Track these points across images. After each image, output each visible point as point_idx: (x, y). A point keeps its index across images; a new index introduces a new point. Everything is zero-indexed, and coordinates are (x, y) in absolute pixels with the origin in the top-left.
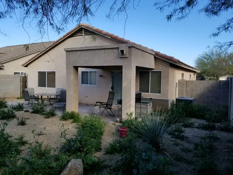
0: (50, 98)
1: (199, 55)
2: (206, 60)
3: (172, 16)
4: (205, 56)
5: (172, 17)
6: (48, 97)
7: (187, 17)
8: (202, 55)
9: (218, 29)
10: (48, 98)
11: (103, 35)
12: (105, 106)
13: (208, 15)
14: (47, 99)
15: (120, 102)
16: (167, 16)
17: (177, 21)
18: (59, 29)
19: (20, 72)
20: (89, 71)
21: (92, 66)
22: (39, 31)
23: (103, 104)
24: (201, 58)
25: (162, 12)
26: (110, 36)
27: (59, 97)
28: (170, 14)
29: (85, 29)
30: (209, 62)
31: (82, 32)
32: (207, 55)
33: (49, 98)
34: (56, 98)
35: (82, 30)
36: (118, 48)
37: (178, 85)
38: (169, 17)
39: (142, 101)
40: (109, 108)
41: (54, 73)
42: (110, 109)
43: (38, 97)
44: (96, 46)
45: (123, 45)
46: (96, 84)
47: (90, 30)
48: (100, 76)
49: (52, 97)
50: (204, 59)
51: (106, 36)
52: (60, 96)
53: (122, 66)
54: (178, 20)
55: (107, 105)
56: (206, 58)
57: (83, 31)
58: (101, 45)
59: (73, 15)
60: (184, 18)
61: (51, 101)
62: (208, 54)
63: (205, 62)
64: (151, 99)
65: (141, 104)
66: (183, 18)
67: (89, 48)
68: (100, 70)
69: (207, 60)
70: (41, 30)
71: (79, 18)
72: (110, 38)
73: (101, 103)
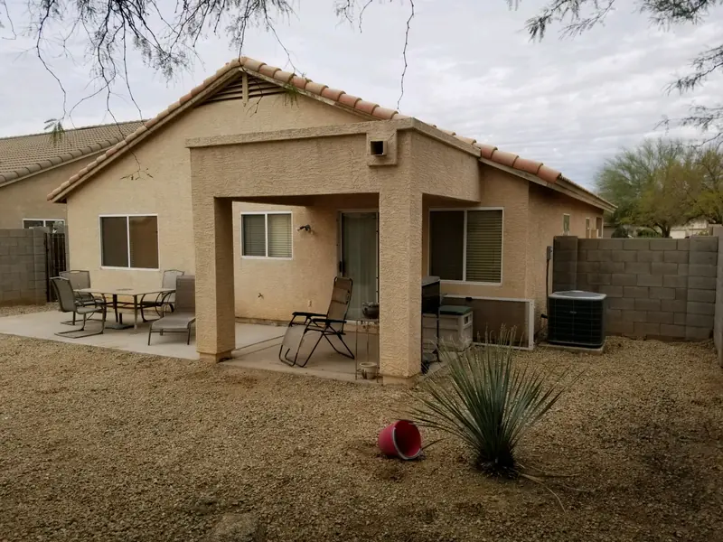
0: (142, 303)
1: (607, 160)
2: (628, 175)
3: (547, 20)
4: (625, 160)
5: (547, 25)
6: (135, 297)
7: (601, 22)
8: (616, 160)
9: (697, 65)
10: (136, 303)
11: (309, 95)
12: (323, 325)
13: (659, 20)
14: (133, 306)
15: (373, 313)
16: (530, 21)
17: (567, 35)
18: (166, 60)
19: (44, 220)
20: (266, 213)
21: (278, 194)
22: (98, 71)
23: (315, 321)
24: (614, 169)
25: (514, 7)
26: (332, 99)
27: (171, 299)
28: (542, 15)
29: (250, 78)
30: (639, 181)
31: (241, 87)
32: (631, 158)
33: (139, 302)
34: (162, 303)
35: (241, 81)
36: (365, 134)
37: (552, 253)
38: (539, 26)
39: (442, 309)
40: (335, 333)
41: (151, 221)
42: (340, 334)
43: (104, 298)
44: (290, 131)
45: (382, 124)
46: (289, 256)
47: (267, 79)
48: (301, 228)
49: (148, 299)
50: (623, 169)
51: (320, 99)
52: (173, 294)
53: (376, 196)
54: (570, 31)
55: (328, 322)
56: (628, 168)
57: (245, 83)
58: (306, 127)
59: (217, 4)
60: (591, 25)
61: (148, 311)
62: (637, 155)
63: (627, 179)
64: (469, 299)
65: (440, 316)
66: (588, 26)
67: (267, 138)
68: (302, 209)
69: (632, 173)
70: (105, 65)
71: (239, 19)
72: (332, 103)
73: (309, 315)
